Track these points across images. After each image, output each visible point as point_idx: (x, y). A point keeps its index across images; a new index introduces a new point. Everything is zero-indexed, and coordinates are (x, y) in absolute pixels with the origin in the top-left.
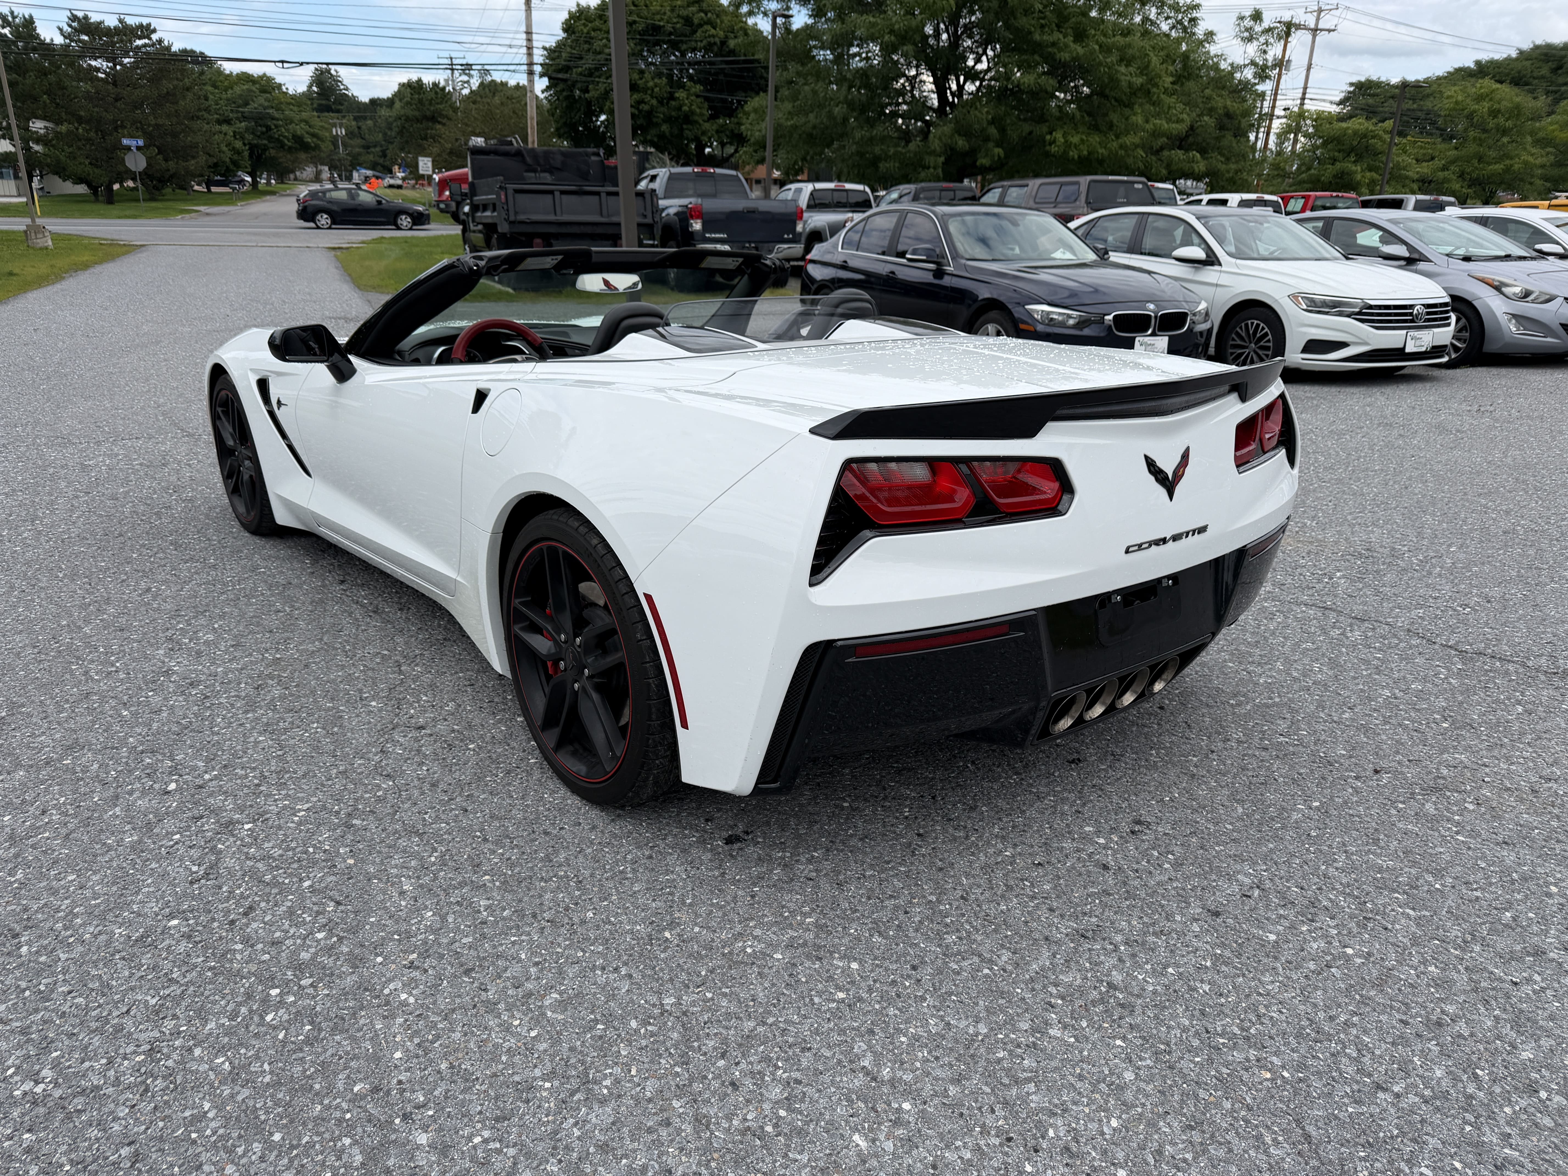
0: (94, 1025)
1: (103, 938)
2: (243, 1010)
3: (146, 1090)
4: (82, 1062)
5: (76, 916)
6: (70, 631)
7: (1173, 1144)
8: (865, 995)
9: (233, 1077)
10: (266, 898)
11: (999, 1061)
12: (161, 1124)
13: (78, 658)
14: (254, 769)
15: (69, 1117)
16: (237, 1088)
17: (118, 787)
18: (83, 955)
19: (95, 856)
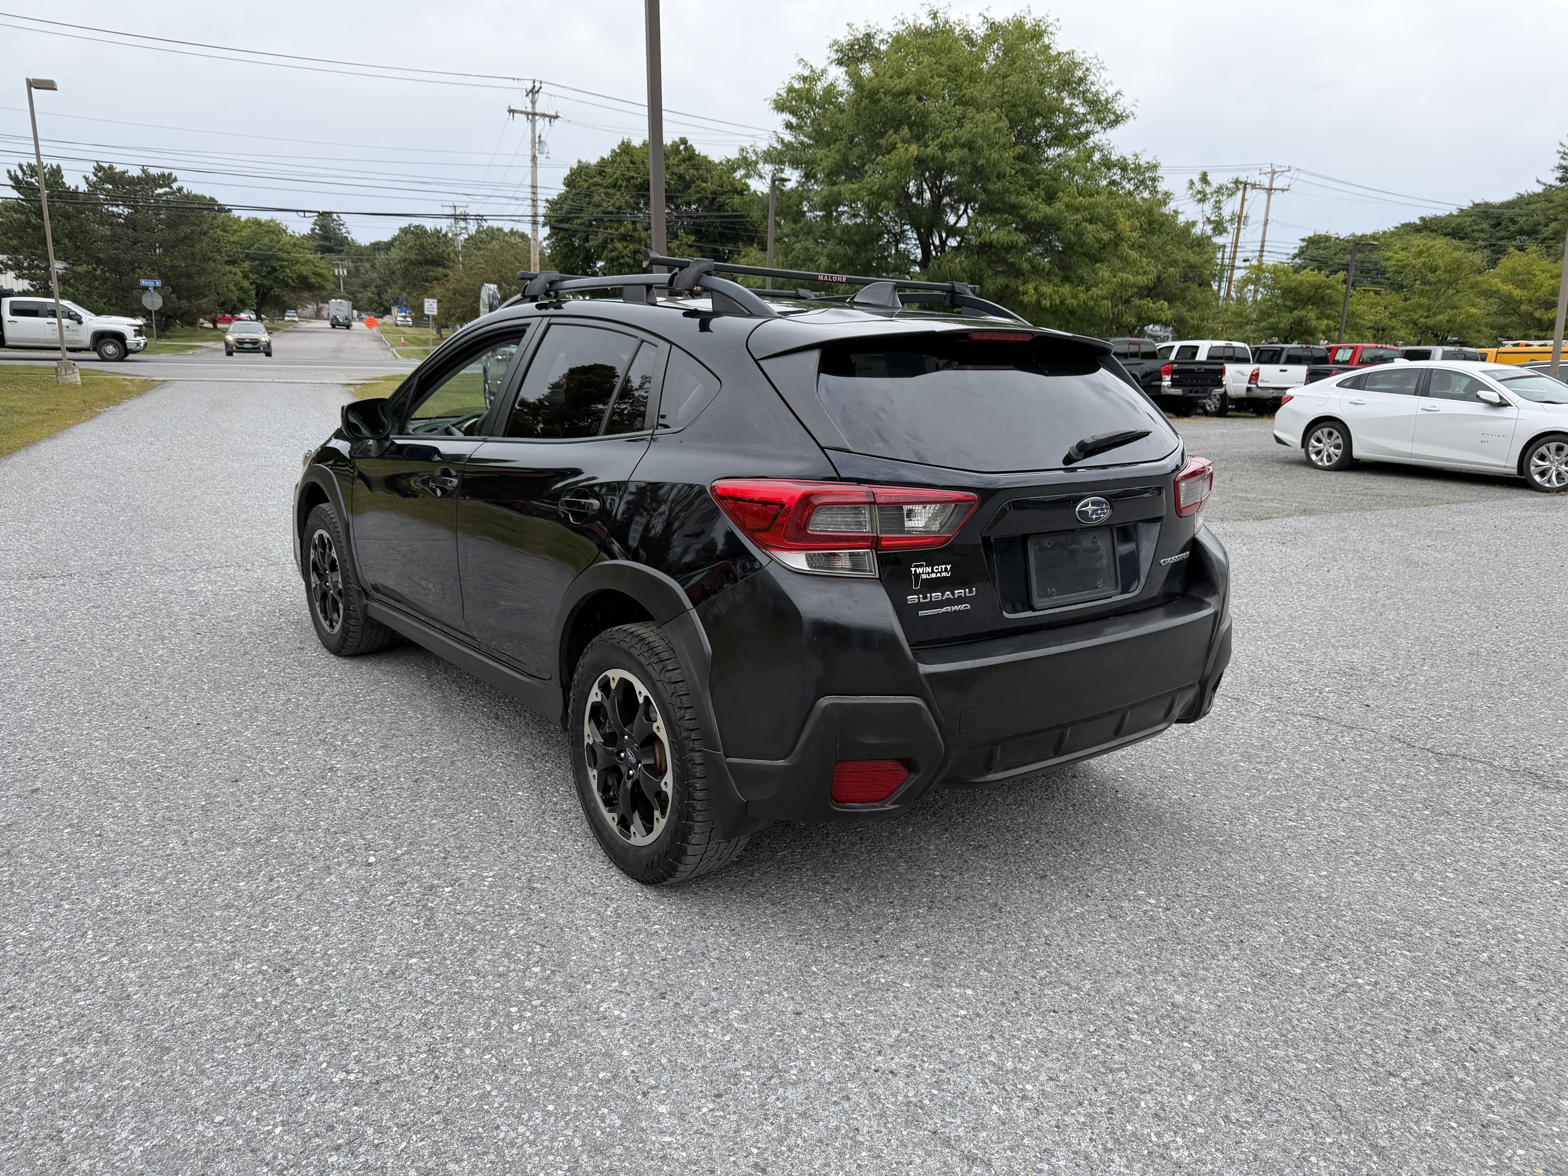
0: (378, 1034)
1: (359, 973)
2: (493, 1022)
3: (437, 1077)
4: (378, 1058)
5: (331, 956)
6: (234, 735)
7: (1236, 1111)
8: (981, 1012)
9: (502, 1067)
10: (482, 941)
11: (1095, 1057)
12: (457, 1100)
13: (249, 757)
14: (437, 846)
15: (383, 1095)
16: (508, 1076)
17: (326, 860)
18: (349, 984)
19: (328, 912)
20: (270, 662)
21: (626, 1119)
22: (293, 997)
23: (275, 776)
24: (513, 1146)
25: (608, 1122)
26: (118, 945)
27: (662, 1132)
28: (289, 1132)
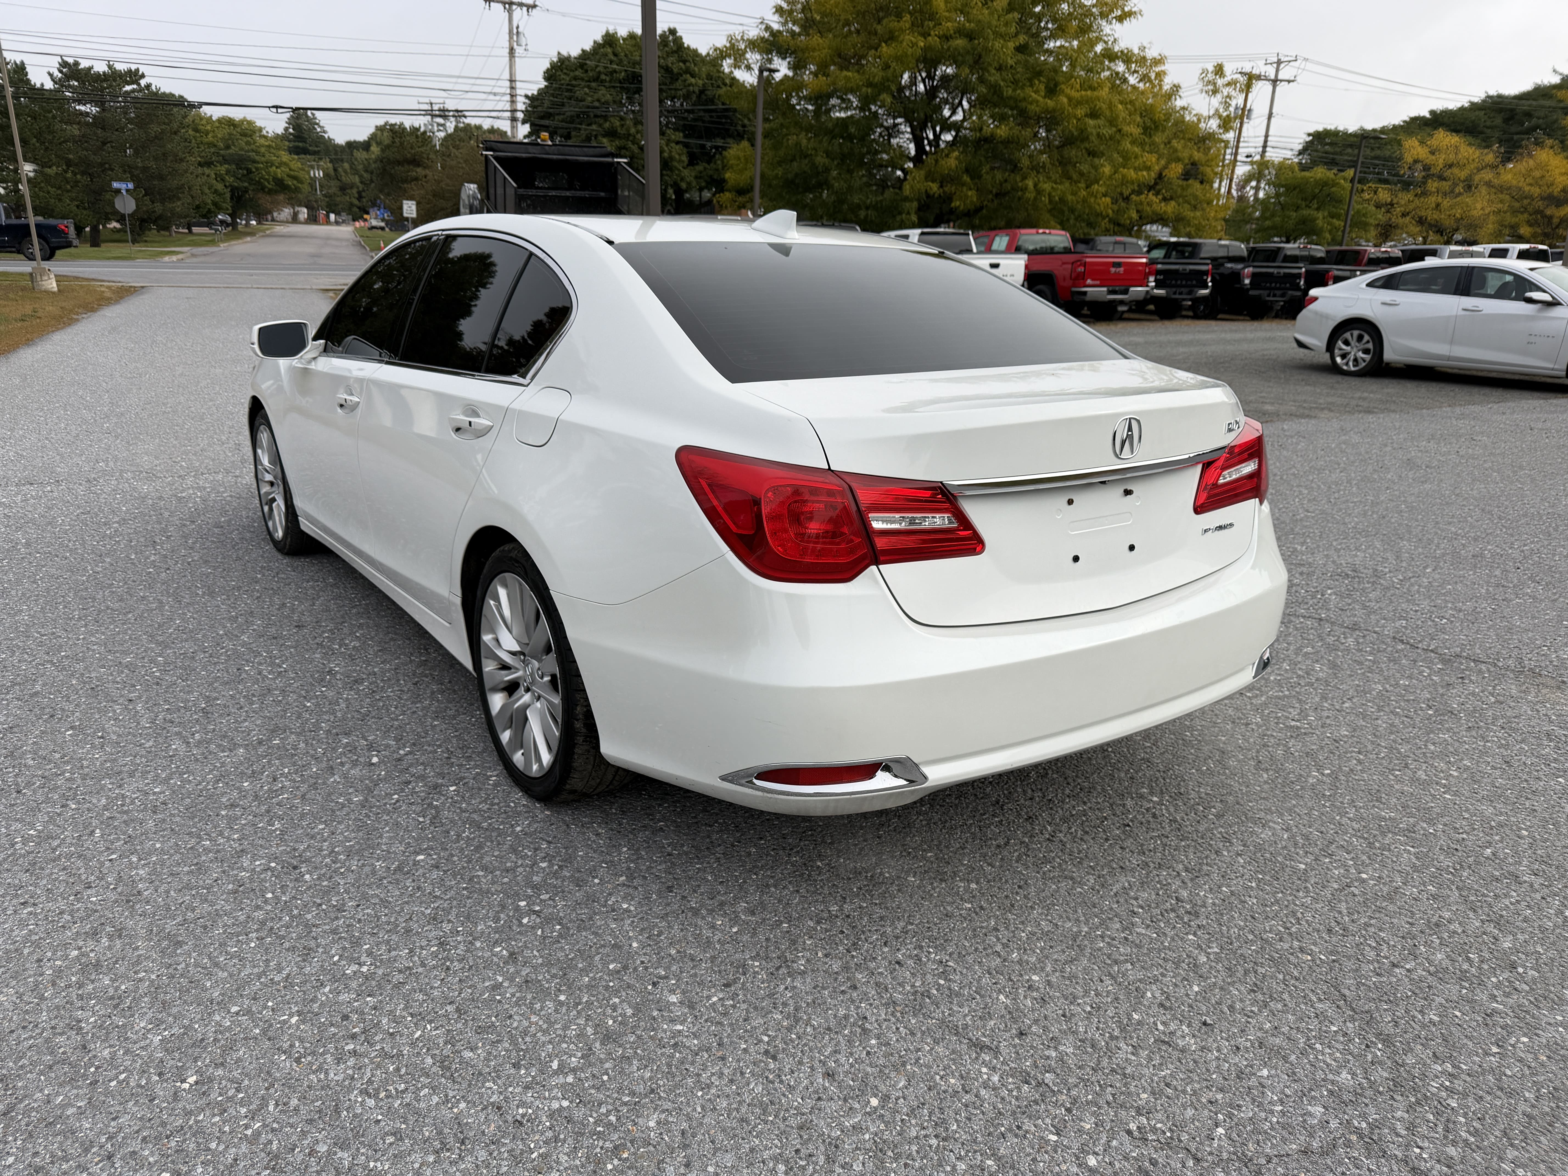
0: (388, 928)
1: (367, 869)
2: (502, 916)
3: (448, 969)
4: (390, 951)
5: (338, 853)
6: (231, 640)
9: (513, 959)
10: (489, 838)
12: (470, 991)
13: (247, 661)
16: (519, 967)
17: (328, 760)
18: (356, 880)
19: (333, 811)
20: (263, 567)
21: (637, 1009)
22: (302, 894)
23: (274, 679)
24: (526, 1035)
25: (620, 1011)
26: (125, 843)
27: (672, 1021)
28: (303, 1022)
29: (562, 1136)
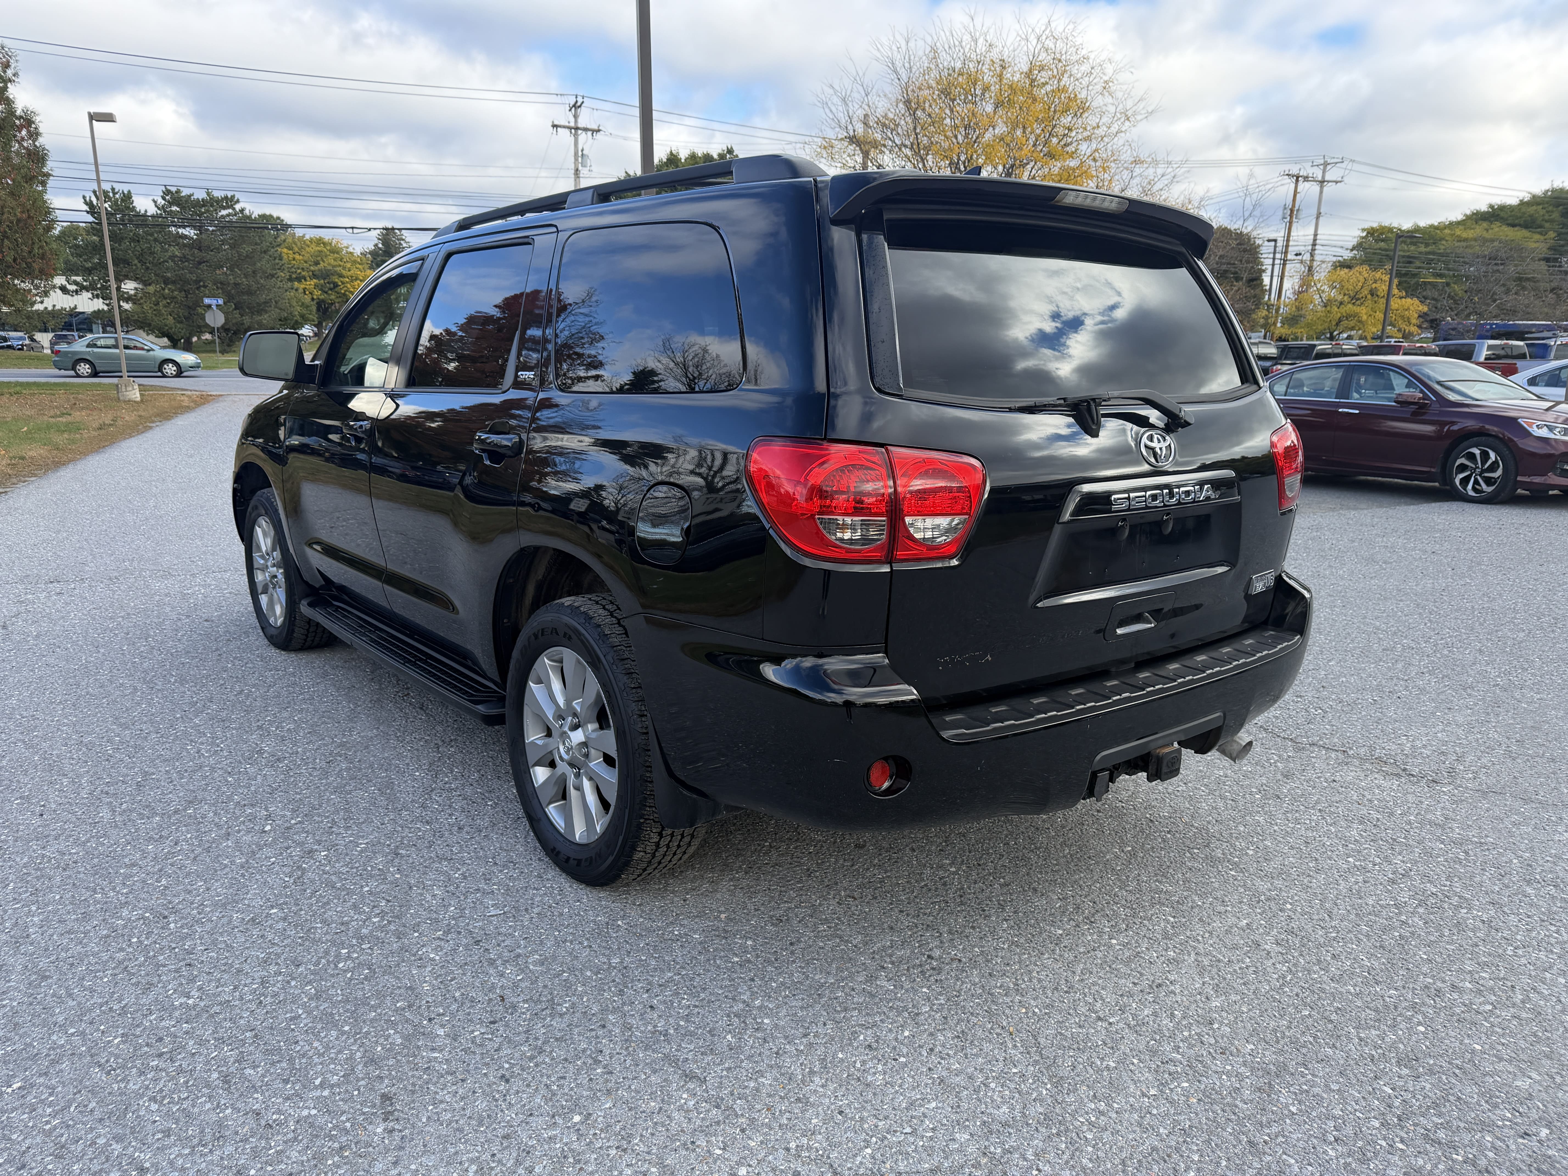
1: (225, 920)
3: (261, 1003)
4: (217, 987)
9: (317, 997)
10: (338, 897)
14: (328, 817)
15: (211, 1016)
16: (320, 1003)
18: (212, 929)
19: (216, 871)
22: (163, 939)
24: (304, 1057)
28: (125, 1042)
29: (300, 1138)
